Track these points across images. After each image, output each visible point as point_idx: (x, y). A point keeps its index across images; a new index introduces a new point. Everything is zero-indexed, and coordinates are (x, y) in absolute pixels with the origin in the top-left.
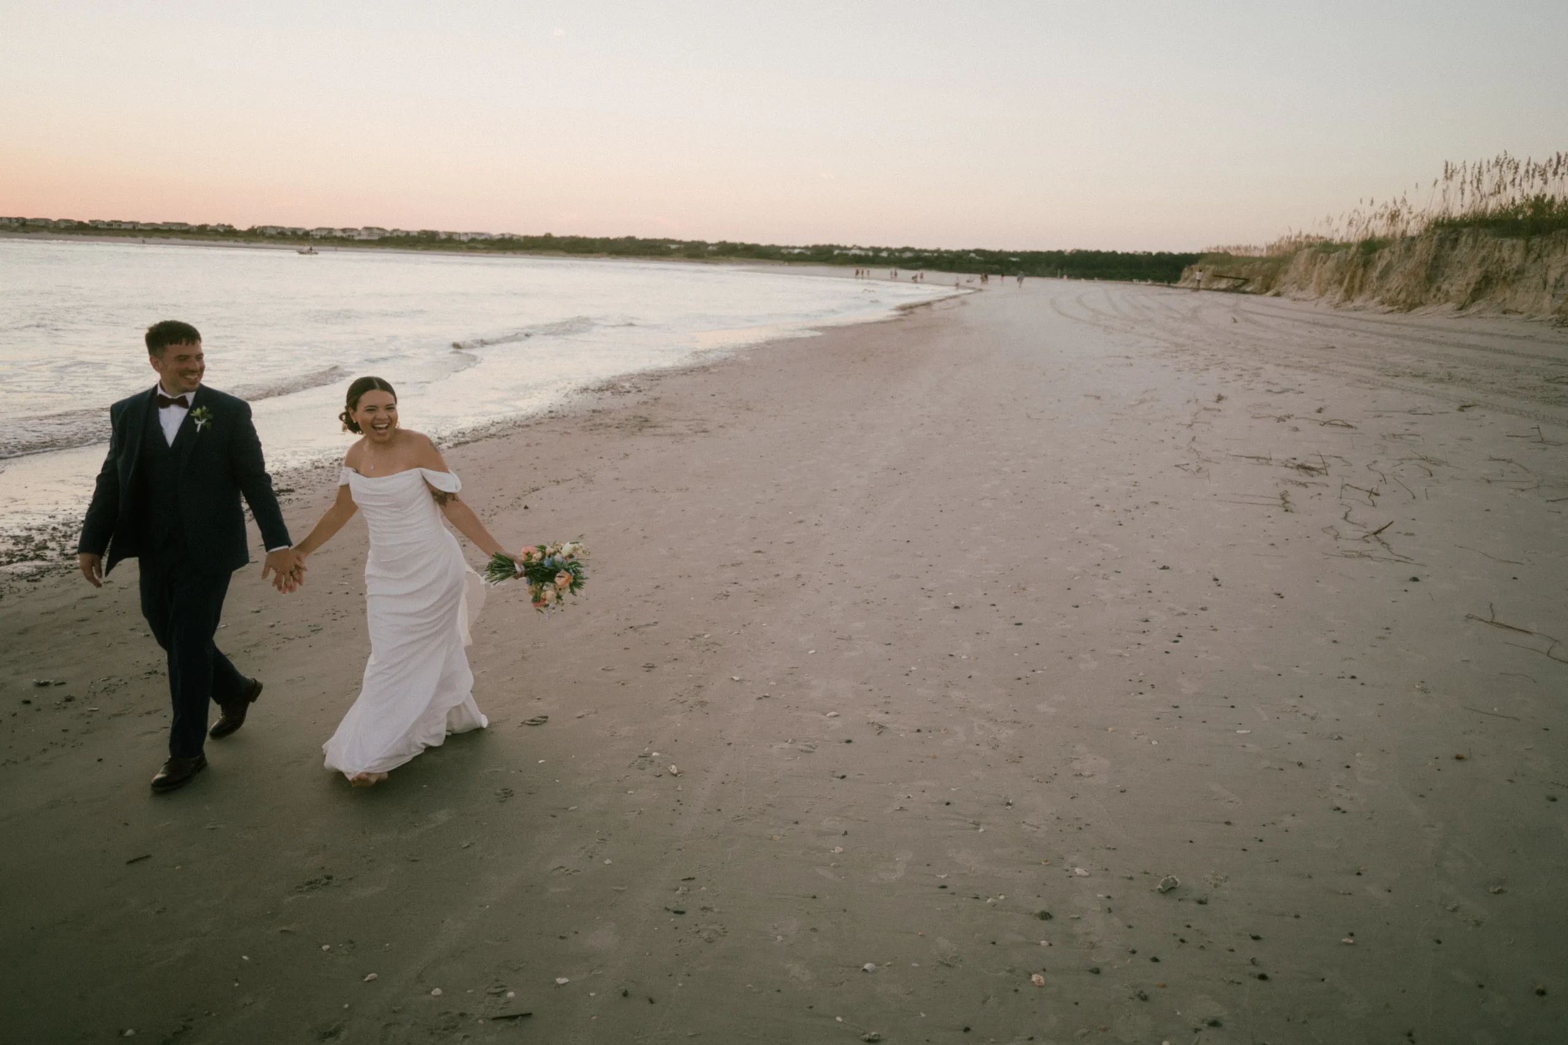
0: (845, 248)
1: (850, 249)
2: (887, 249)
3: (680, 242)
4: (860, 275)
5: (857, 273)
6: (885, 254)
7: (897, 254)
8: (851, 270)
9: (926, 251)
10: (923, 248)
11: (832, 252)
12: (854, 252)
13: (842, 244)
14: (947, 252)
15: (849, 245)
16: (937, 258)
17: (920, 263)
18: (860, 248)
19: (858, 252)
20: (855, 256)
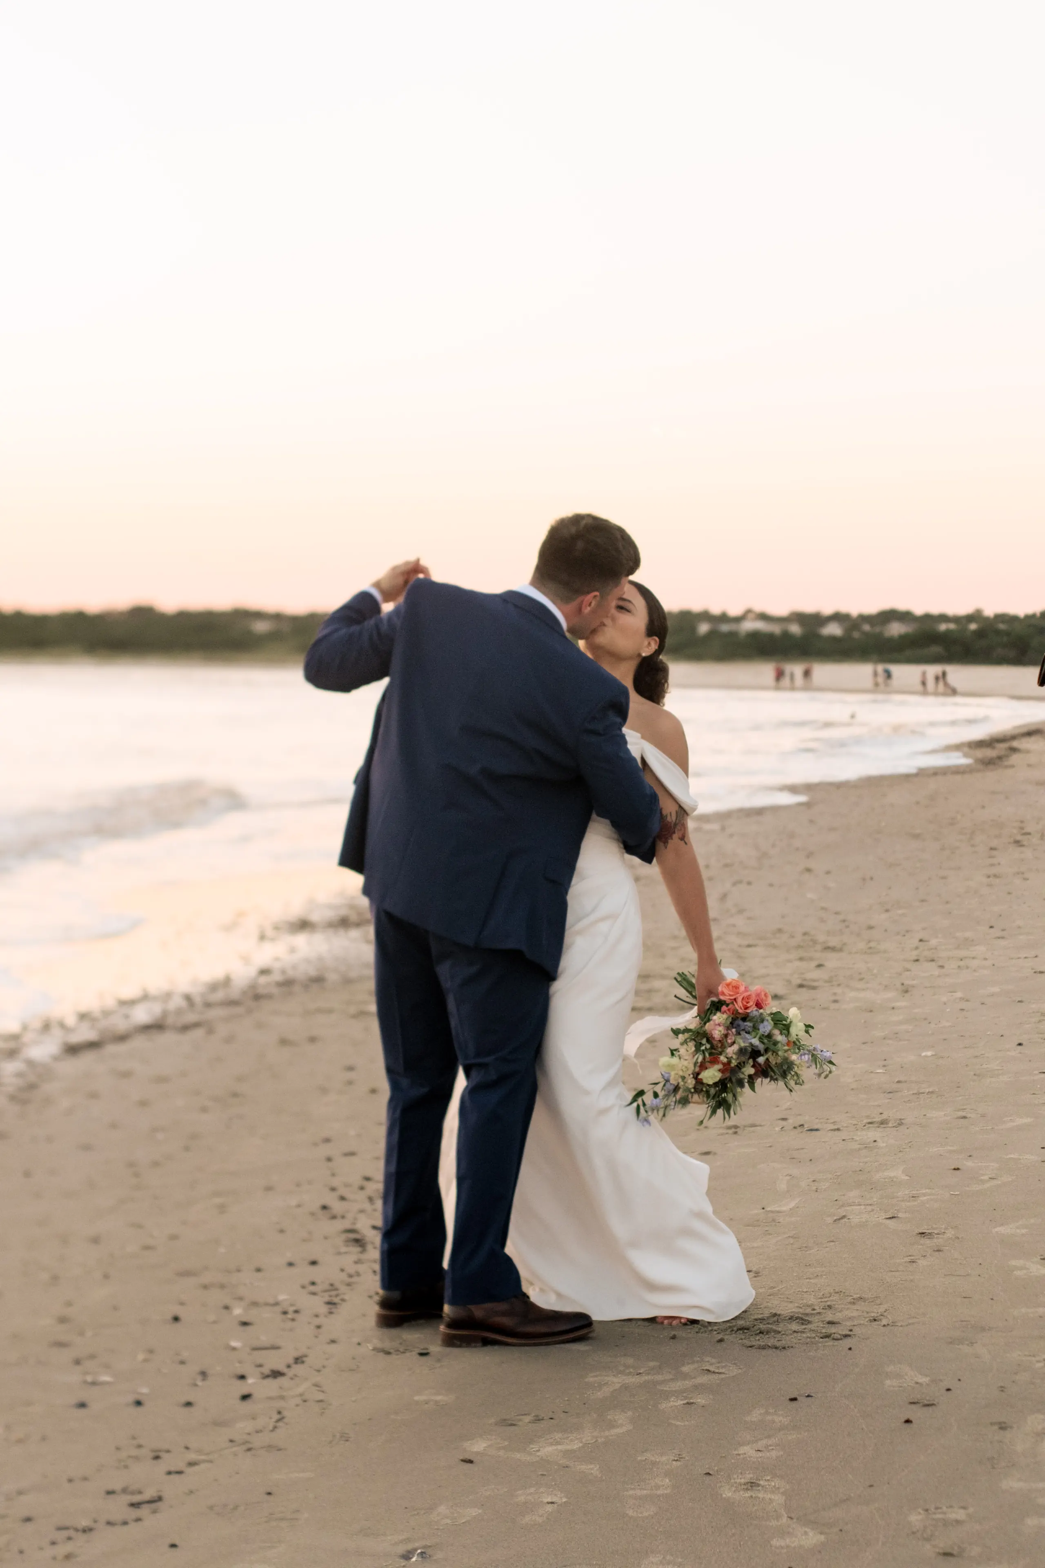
0: (724, 618)
1: (738, 620)
2: (837, 617)
3: (278, 617)
4: (786, 681)
5: (780, 675)
6: (833, 630)
7: (866, 628)
8: (765, 670)
9: (943, 618)
10: (935, 610)
11: (693, 629)
12: (749, 626)
13: (716, 609)
14: (1001, 618)
15: (734, 611)
16: (980, 634)
17: (936, 649)
18: (764, 617)
19: (760, 626)
20: (755, 636)
